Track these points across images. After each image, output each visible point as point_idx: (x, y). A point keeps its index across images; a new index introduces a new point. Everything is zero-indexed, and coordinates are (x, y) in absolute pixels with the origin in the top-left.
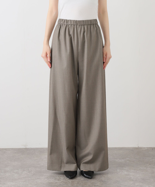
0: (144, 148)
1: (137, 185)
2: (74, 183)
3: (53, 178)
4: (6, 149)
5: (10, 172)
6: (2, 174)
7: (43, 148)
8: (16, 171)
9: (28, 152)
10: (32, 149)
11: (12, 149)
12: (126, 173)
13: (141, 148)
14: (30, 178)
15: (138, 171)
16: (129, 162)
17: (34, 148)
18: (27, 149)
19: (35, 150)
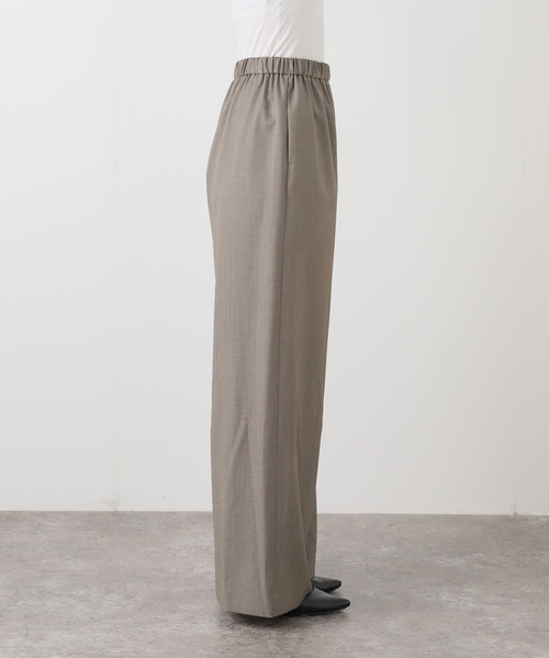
0: (537, 518)
1: (511, 648)
2: (286, 639)
3: (212, 621)
4: (44, 515)
5: (59, 595)
6: (31, 602)
7: (175, 513)
8: (82, 592)
9: (122, 525)
10: (136, 515)
11: (66, 514)
12: (472, 606)
13: (525, 518)
14: (129, 620)
15: (513, 601)
16: (481, 567)
17: (142, 513)
18: (118, 516)
19: (146, 518)
